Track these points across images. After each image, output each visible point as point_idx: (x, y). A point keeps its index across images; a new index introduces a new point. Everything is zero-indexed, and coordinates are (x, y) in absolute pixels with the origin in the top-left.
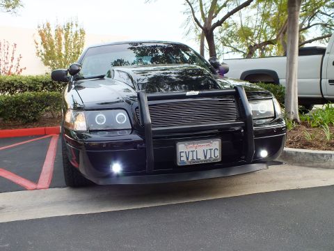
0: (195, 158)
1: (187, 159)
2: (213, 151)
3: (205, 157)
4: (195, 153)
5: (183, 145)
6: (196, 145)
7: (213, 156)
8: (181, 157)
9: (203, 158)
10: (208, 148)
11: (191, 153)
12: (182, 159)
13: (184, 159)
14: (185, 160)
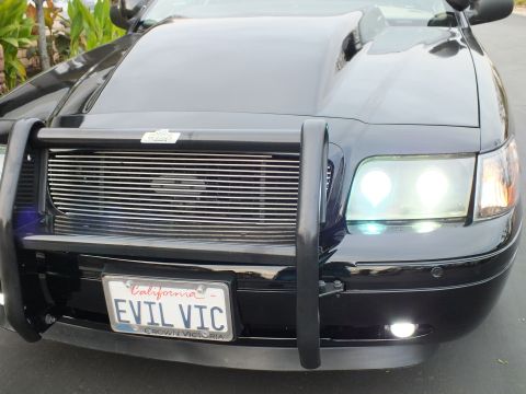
0: (158, 320)
1: (138, 319)
2: (207, 313)
3: (187, 323)
4: (156, 308)
5: (121, 284)
6: (156, 289)
7: (208, 324)
8: (119, 311)
9: (180, 325)
10: (193, 302)
11: (145, 308)
12: (124, 317)
13: (128, 317)
14: (133, 322)
